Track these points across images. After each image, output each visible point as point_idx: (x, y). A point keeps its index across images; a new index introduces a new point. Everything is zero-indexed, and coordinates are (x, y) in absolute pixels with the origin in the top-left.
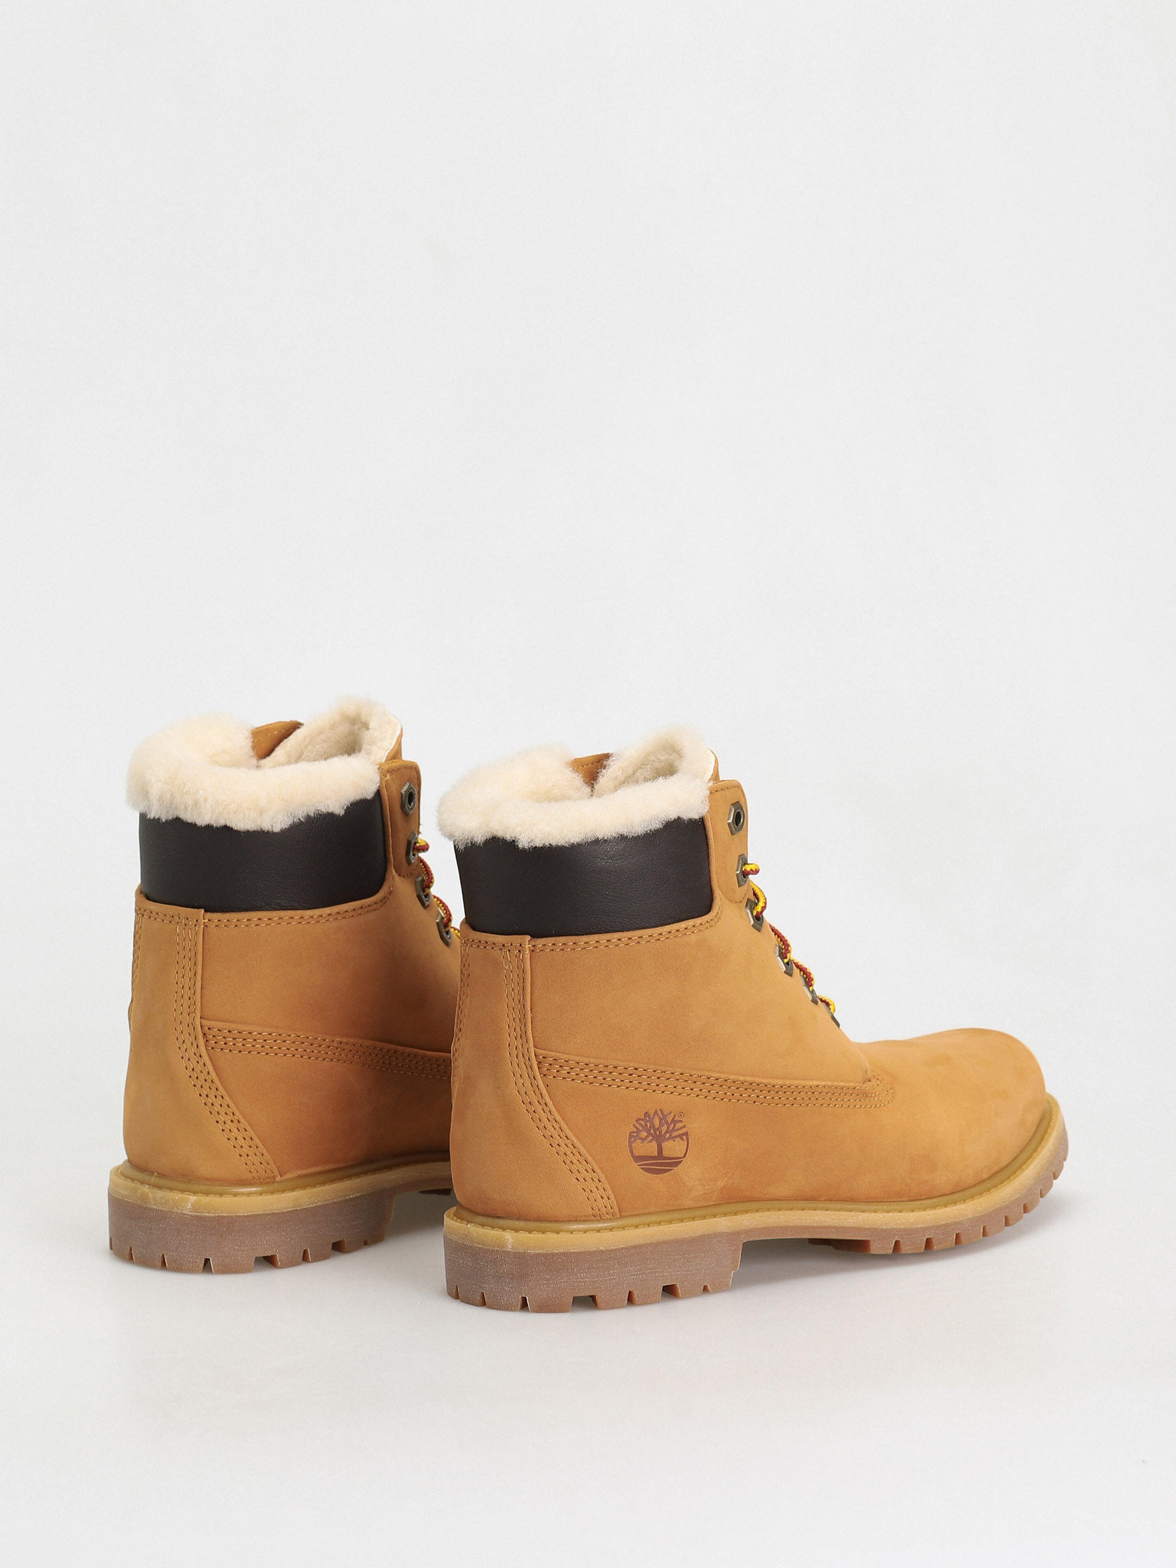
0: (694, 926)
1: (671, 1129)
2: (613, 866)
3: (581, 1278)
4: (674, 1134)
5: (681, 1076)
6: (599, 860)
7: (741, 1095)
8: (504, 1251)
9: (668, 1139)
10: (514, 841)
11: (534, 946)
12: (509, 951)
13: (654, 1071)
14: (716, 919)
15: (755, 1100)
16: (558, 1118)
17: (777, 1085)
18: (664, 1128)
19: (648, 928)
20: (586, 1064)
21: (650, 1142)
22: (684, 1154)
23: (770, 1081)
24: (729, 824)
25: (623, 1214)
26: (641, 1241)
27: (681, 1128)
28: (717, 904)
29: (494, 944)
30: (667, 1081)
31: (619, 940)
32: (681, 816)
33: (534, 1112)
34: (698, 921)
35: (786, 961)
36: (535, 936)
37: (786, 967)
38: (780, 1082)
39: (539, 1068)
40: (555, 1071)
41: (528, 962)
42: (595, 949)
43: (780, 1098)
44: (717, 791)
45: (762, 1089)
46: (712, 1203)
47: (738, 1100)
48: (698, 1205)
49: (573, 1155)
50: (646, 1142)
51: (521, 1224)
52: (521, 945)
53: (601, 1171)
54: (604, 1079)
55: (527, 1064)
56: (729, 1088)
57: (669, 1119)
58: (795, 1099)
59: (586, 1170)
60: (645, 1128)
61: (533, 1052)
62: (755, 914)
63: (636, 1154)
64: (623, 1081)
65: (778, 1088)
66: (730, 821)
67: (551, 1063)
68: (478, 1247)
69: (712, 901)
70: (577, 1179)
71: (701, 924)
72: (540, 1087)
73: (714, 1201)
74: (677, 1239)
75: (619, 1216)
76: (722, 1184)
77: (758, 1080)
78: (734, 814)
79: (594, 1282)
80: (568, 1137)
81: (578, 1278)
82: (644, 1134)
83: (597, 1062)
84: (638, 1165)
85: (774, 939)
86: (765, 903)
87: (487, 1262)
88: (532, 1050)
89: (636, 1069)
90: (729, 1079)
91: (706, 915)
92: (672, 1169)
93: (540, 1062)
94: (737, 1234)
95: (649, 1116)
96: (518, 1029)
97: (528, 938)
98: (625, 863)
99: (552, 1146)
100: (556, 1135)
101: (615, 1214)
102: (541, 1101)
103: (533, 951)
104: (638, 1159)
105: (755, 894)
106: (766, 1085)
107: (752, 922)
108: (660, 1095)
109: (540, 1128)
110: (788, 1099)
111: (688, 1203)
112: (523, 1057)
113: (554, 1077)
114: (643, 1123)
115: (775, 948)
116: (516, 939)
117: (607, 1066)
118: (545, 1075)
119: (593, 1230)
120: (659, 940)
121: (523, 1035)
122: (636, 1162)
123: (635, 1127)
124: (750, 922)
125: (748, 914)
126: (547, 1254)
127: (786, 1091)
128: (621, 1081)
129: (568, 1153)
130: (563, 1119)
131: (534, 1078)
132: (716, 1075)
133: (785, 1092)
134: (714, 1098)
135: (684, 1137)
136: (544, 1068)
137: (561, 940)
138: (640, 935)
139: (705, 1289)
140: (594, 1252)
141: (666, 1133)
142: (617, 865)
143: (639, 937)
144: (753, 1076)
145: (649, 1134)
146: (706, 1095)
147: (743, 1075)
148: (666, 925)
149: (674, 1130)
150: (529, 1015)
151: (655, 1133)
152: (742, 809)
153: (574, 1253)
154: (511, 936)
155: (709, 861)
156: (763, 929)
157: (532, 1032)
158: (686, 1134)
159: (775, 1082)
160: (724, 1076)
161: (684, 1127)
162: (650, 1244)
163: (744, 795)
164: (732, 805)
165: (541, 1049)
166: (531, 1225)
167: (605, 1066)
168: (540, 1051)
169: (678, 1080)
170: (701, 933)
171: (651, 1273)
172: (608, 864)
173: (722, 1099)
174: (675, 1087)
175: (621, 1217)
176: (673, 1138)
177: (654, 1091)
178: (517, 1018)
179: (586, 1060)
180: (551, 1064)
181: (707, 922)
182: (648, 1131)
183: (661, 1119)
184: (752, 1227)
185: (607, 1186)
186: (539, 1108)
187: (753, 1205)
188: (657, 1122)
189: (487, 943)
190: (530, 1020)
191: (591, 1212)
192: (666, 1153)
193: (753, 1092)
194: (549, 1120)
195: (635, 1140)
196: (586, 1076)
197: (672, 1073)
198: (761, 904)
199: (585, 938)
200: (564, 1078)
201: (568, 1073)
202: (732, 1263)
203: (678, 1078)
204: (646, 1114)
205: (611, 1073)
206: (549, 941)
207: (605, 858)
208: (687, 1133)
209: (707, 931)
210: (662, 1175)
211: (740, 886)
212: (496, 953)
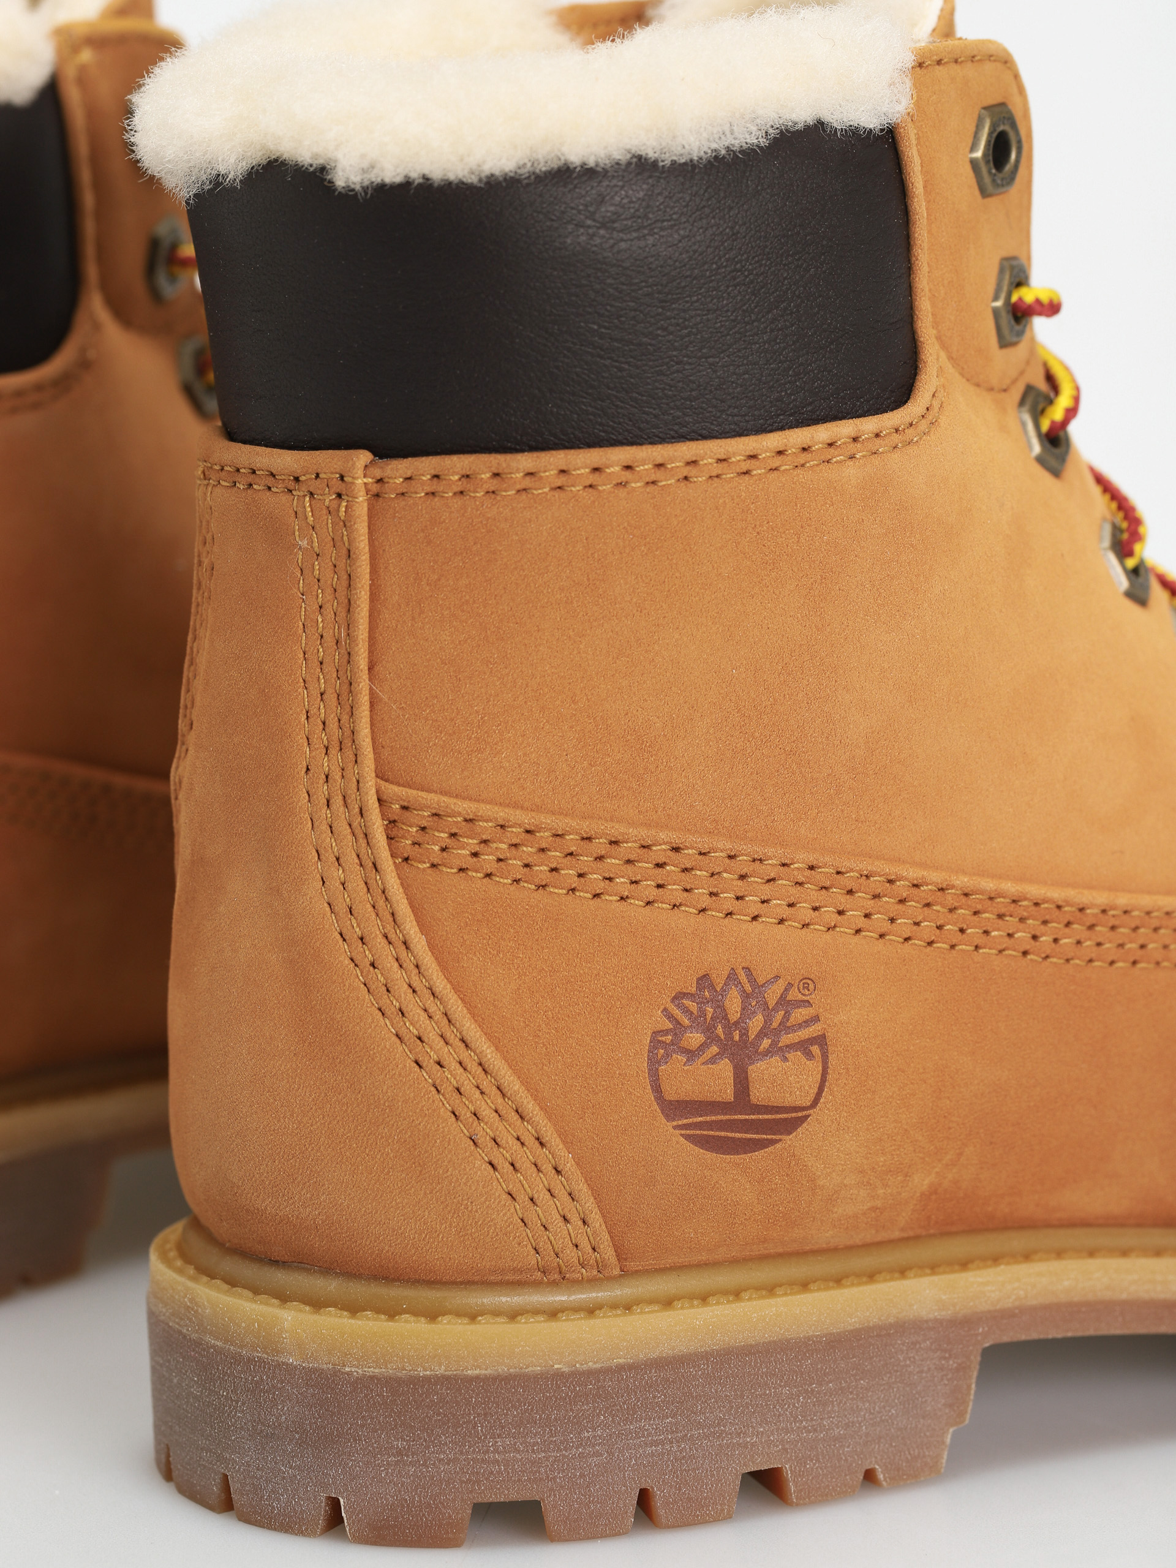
0: (855, 440)
1: (775, 1025)
2: (612, 247)
3: (496, 1451)
4: (786, 1039)
5: (808, 873)
6: (570, 227)
7: (986, 932)
8: (279, 1365)
9: (767, 1053)
10: (323, 169)
11: (380, 481)
12: (312, 494)
13: (730, 857)
14: (923, 425)
15: (1028, 947)
16: (441, 984)
17: (1092, 906)
18: (756, 1023)
19: (716, 437)
20: (528, 832)
21: (713, 1060)
22: (811, 1097)
23: (1071, 894)
24: (974, 163)
25: (632, 1265)
26: (681, 1346)
27: (807, 1023)
28: (928, 383)
29: (273, 475)
30: (767, 887)
31: (628, 468)
32: (827, 117)
33: (373, 965)
34: (869, 425)
35: (1131, 563)
36: (383, 452)
37: (1129, 579)
38: (1102, 898)
39: (390, 838)
40: (437, 848)
41: (362, 528)
42: (557, 494)
43: (1099, 944)
44: (939, 62)
45: (1047, 917)
46: (897, 1234)
47: (977, 947)
48: (858, 1239)
49: (482, 1093)
50: (701, 1060)
51: (332, 1286)
52: (342, 478)
53: (564, 1142)
54: (580, 875)
55: (355, 824)
56: (951, 910)
57: (772, 995)
58: (1142, 947)
59: (518, 1139)
60: (699, 1021)
61: (374, 791)
62: (1045, 425)
63: (671, 1093)
64: (636, 882)
65: (1094, 915)
66: (978, 154)
67: (424, 823)
68: (213, 1346)
69: (915, 374)
70: (491, 1163)
71: (877, 435)
72: (390, 894)
73: (902, 1230)
74: (788, 1341)
75: (616, 1272)
76: (926, 1182)
77: (1035, 891)
78: (990, 134)
79: (533, 1463)
80: (468, 1039)
81: (487, 1452)
82: (695, 1038)
83: (560, 823)
84: (675, 1128)
85: (1101, 503)
86: (1077, 399)
87: (234, 1391)
88: (370, 783)
89: (676, 849)
90: (953, 887)
91: (892, 410)
92: (780, 1140)
93: (394, 821)
94: (964, 1323)
95: (712, 987)
96: (333, 725)
97: (363, 457)
98: (651, 240)
99: (420, 1067)
100: (432, 1036)
101: (605, 1266)
102: (392, 936)
103: (377, 495)
104: (674, 1108)
105: (1050, 379)
106: (1059, 907)
107: (1037, 449)
108: (745, 926)
109: (388, 1012)
110: (1121, 946)
111: (826, 1236)
112: (346, 805)
113: (433, 866)
114: (693, 1006)
115: (1101, 528)
116: (328, 461)
117: (589, 839)
118: (406, 859)
119: (536, 1312)
120: (747, 473)
121: (347, 742)
122: (668, 1118)
123: (670, 1017)
124: (1030, 447)
125: (1024, 425)
126: (399, 1381)
127: (1116, 922)
128: (632, 882)
129: (468, 1088)
130: (456, 989)
131: (374, 865)
132: (914, 874)
133: (1113, 928)
134: (907, 939)
135: (815, 1049)
136: (403, 837)
137: (457, 464)
138: (689, 457)
139: (869, 1477)
140: (536, 1378)
141: (762, 1034)
142: (623, 245)
143: (688, 464)
144: (1021, 879)
145: (711, 1039)
146: (883, 930)
147: (993, 876)
148: (771, 431)
149: (785, 1027)
150: (363, 684)
151: (729, 1035)
152: (1014, 125)
153: (477, 1377)
154: (318, 452)
155: (909, 261)
156: (1069, 470)
157: (373, 732)
158: (821, 1040)
159: (1085, 897)
160: (936, 877)
161: (816, 1019)
162: (706, 1356)
163: (1021, 90)
164: (985, 108)
165: (399, 785)
166: (358, 1290)
167: (583, 839)
168: (391, 790)
169: (801, 884)
170: (876, 460)
171: (706, 1437)
172: (598, 241)
173: (930, 943)
174: (791, 905)
175: (626, 1274)
176: (781, 1051)
177: (729, 914)
178: (330, 691)
179: (527, 819)
180: (423, 829)
181: (897, 430)
182: (709, 1030)
183: (746, 996)
184: (1008, 1303)
185: (582, 1188)
186: (386, 956)
187: (1017, 1241)
188: (734, 1004)
189: (254, 472)
190: (367, 698)
191: (533, 1259)
192: (759, 1093)
193: (1021, 926)
194: (414, 991)
195: (668, 1055)
196: (527, 866)
197: (784, 865)
198: (1063, 401)
199: (525, 461)
200: (461, 870)
201: (475, 855)
202: (951, 1406)
203: (801, 879)
204: (704, 980)
205: (600, 858)
206: (425, 466)
207: (589, 222)
208: (823, 1036)
209: (896, 455)
210: (747, 1157)
211: (1004, 343)
212: (278, 502)
